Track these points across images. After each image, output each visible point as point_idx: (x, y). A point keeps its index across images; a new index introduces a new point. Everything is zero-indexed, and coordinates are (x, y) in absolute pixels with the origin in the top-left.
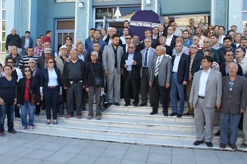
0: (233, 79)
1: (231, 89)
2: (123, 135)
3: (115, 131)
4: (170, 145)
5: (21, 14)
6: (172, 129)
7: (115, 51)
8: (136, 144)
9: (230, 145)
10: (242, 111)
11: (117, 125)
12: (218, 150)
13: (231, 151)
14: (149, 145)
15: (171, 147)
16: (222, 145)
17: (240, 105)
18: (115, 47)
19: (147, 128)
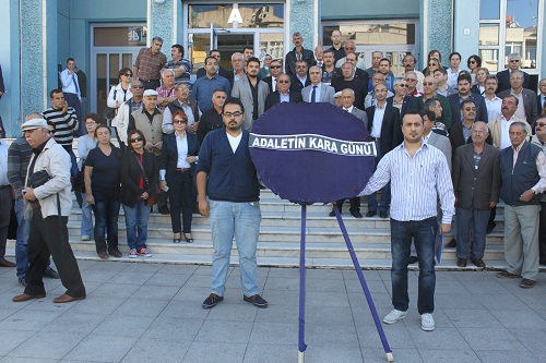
0: (479, 150)
1: (476, 167)
2: (287, 254)
3: (272, 248)
4: (375, 266)
5: (24, 12)
6: (372, 239)
7: (254, 90)
8: (314, 268)
9: (474, 262)
10: (492, 204)
11: (271, 238)
12: (456, 270)
13: (475, 270)
14: (338, 268)
15: (377, 269)
16: (461, 262)
17: (490, 194)
18: (254, 82)
19: (326, 239)
